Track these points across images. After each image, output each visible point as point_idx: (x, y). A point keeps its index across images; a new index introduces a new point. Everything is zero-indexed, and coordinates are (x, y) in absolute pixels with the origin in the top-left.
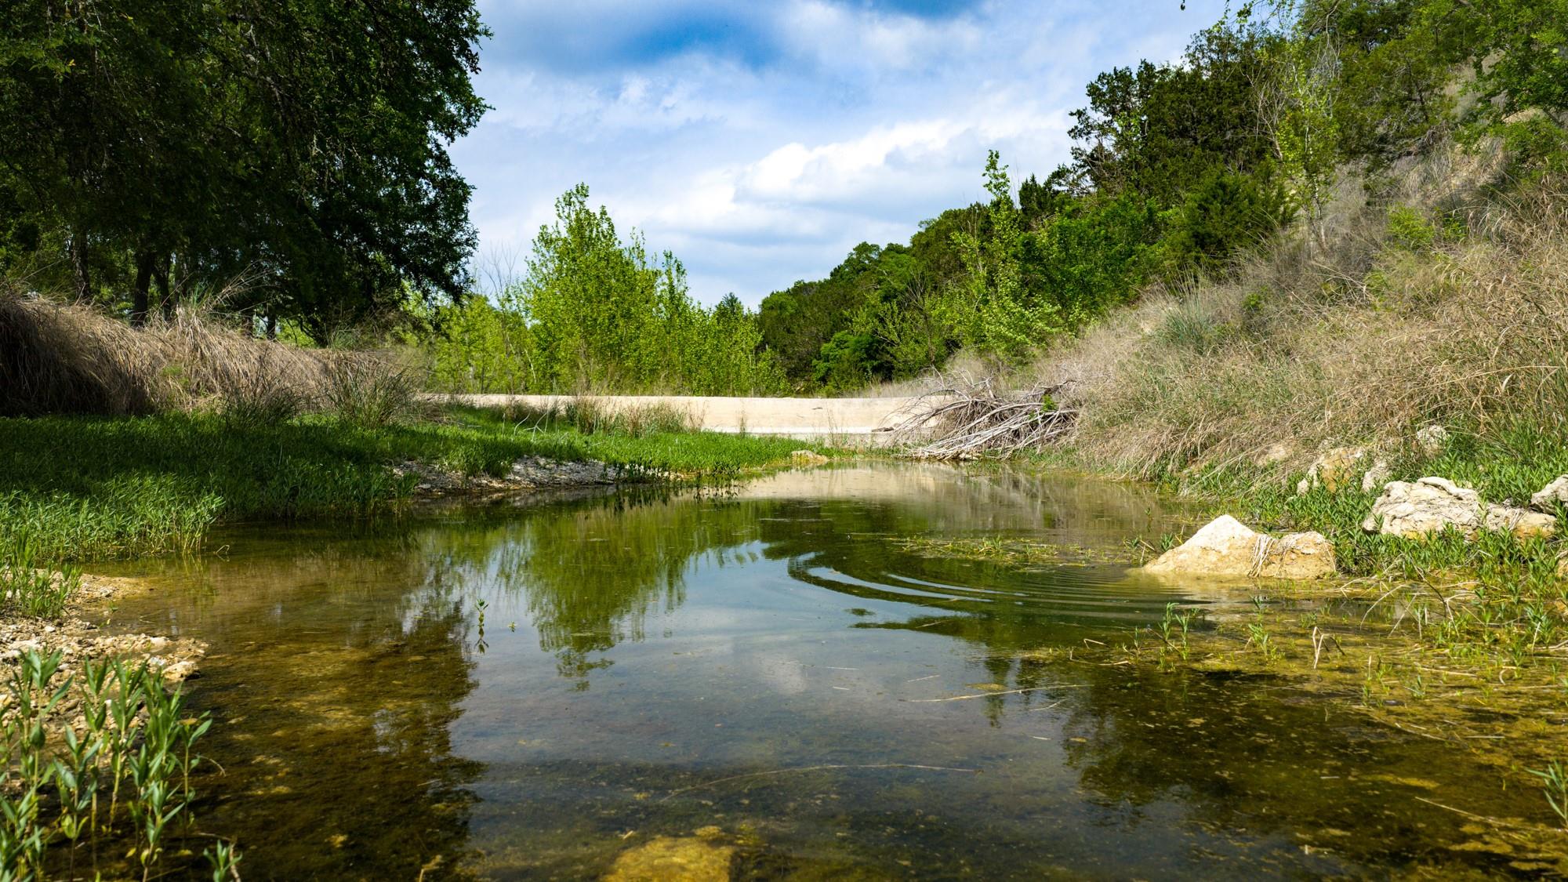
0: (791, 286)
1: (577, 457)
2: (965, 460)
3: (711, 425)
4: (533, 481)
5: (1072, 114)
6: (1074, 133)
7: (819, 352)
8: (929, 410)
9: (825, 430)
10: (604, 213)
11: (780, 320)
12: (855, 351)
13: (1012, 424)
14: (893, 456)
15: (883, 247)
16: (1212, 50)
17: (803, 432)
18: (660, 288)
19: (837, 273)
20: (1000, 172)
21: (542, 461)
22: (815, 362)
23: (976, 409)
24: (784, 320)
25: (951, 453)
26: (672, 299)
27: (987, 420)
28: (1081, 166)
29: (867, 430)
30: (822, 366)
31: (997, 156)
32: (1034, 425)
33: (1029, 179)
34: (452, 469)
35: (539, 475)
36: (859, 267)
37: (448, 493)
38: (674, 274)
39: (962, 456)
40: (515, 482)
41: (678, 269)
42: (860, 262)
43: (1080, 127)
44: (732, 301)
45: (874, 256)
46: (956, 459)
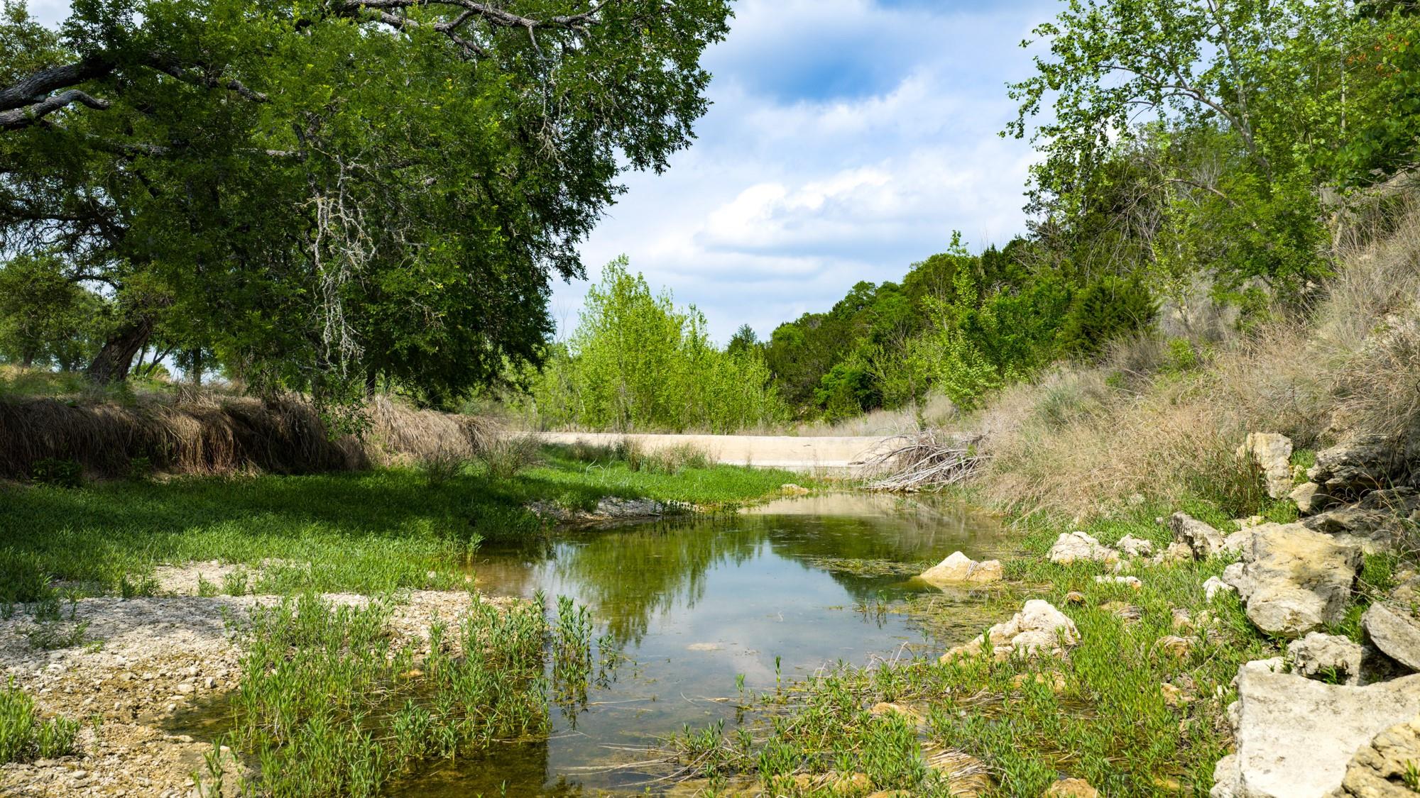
0: (800, 316)
1: (634, 496)
2: (909, 492)
3: (726, 460)
4: (611, 514)
5: (1025, 194)
6: (1027, 209)
7: (820, 381)
8: (887, 451)
9: (811, 463)
10: (641, 278)
11: (787, 351)
12: (850, 381)
13: (945, 466)
14: (857, 487)
15: (879, 285)
16: (1143, 140)
17: (795, 465)
18: (685, 333)
19: (838, 307)
20: (961, 248)
21: (614, 500)
22: (816, 390)
23: (922, 452)
24: (791, 351)
25: (899, 486)
26: (694, 346)
27: (927, 462)
28: (1034, 236)
29: (844, 463)
30: (822, 394)
31: (959, 235)
32: (960, 467)
33: (990, 247)
34: (563, 506)
35: (615, 510)
36: (858, 303)
37: (563, 522)
38: (697, 322)
39: (907, 489)
40: (601, 515)
41: (701, 320)
42: (858, 298)
43: (1033, 204)
44: (747, 332)
45: (872, 293)
46: (903, 490)
